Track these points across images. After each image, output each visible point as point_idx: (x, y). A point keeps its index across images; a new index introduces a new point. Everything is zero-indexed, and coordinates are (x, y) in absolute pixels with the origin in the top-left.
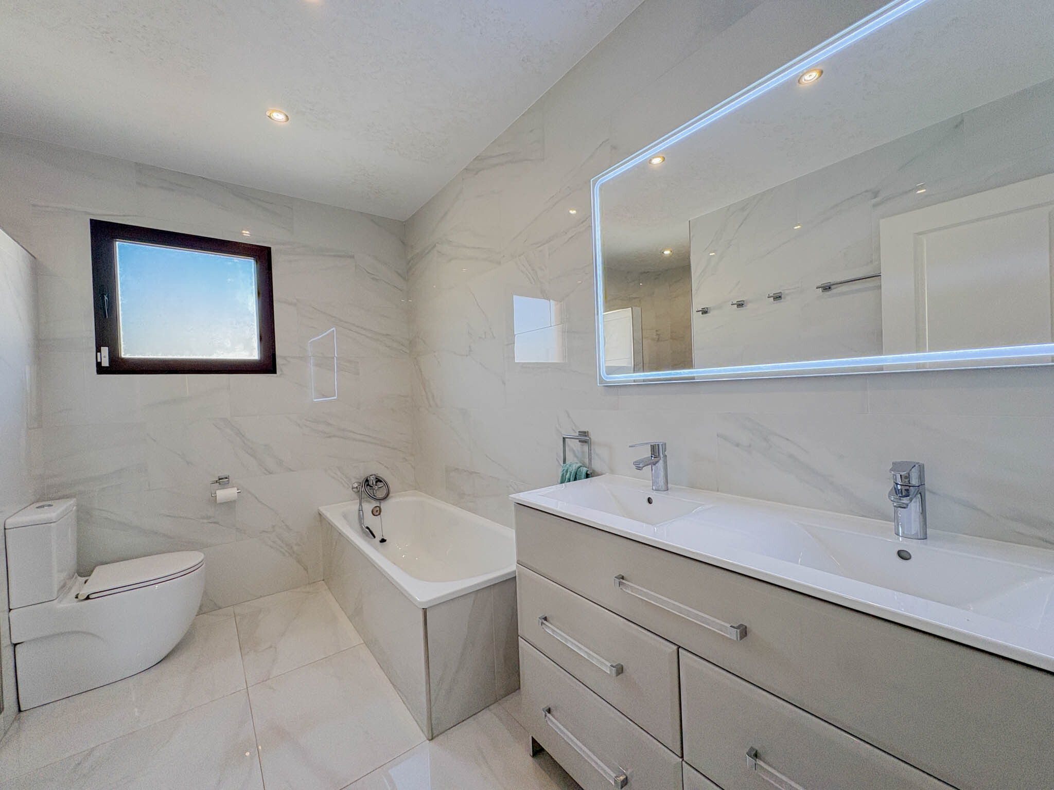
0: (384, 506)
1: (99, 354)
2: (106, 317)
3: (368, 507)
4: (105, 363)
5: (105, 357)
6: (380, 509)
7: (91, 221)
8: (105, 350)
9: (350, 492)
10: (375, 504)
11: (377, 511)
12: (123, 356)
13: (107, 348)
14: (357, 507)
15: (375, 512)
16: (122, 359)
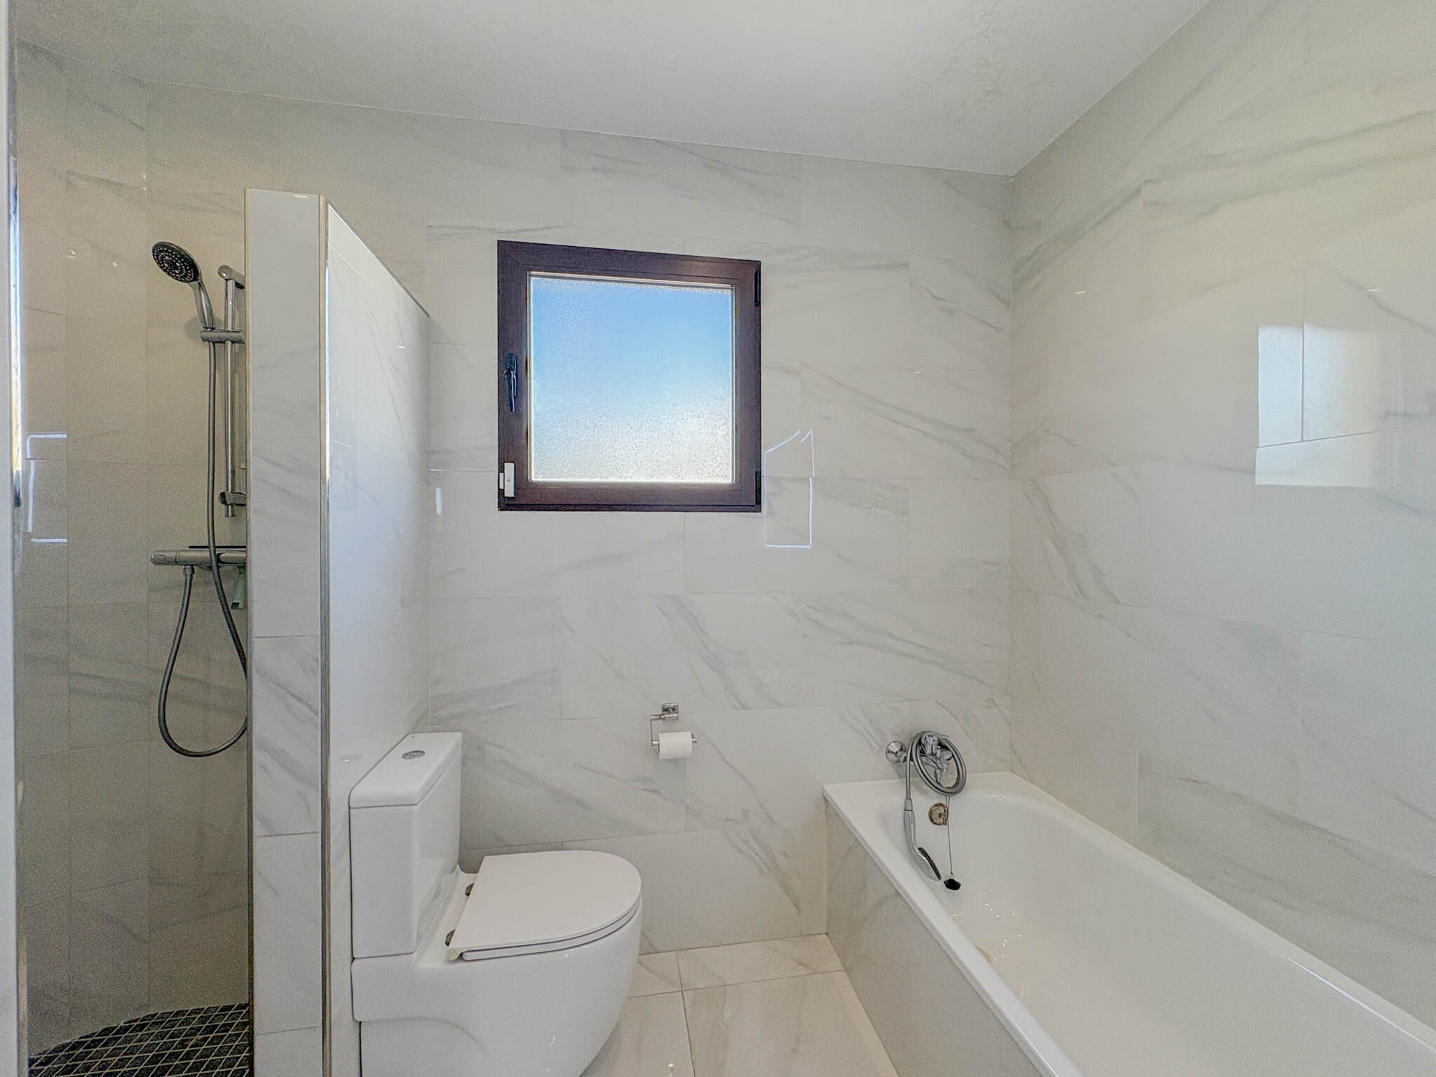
0: (955, 804)
1: (501, 474)
2: (512, 410)
3: (924, 801)
4: (510, 492)
5: (509, 481)
6: (946, 811)
7: (499, 242)
8: (509, 467)
9: (884, 764)
10: (936, 798)
11: (940, 815)
12: (533, 479)
13: (513, 464)
14: (899, 800)
15: (935, 816)
16: (532, 483)
